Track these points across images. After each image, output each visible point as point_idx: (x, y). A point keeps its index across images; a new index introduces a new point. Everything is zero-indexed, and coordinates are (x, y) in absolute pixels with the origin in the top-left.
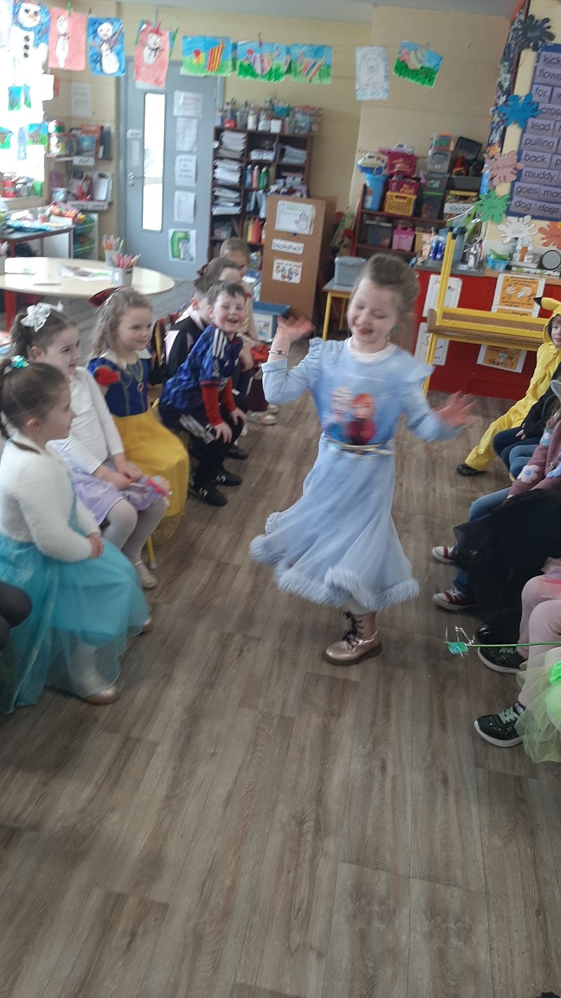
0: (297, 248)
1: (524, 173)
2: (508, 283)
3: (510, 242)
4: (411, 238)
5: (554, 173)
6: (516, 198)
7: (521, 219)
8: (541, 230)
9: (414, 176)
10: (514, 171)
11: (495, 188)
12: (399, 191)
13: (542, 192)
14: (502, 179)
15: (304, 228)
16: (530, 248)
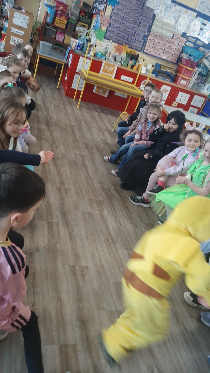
0: (21, 33)
1: (111, 24)
2: (106, 65)
3: (104, 48)
4: (63, 37)
5: (121, 27)
6: (108, 33)
7: (109, 41)
8: (115, 46)
9: (67, 13)
10: (108, 23)
11: (101, 27)
12: (61, 18)
13: (117, 33)
14: (104, 25)
15: (25, 25)
16: (112, 53)
